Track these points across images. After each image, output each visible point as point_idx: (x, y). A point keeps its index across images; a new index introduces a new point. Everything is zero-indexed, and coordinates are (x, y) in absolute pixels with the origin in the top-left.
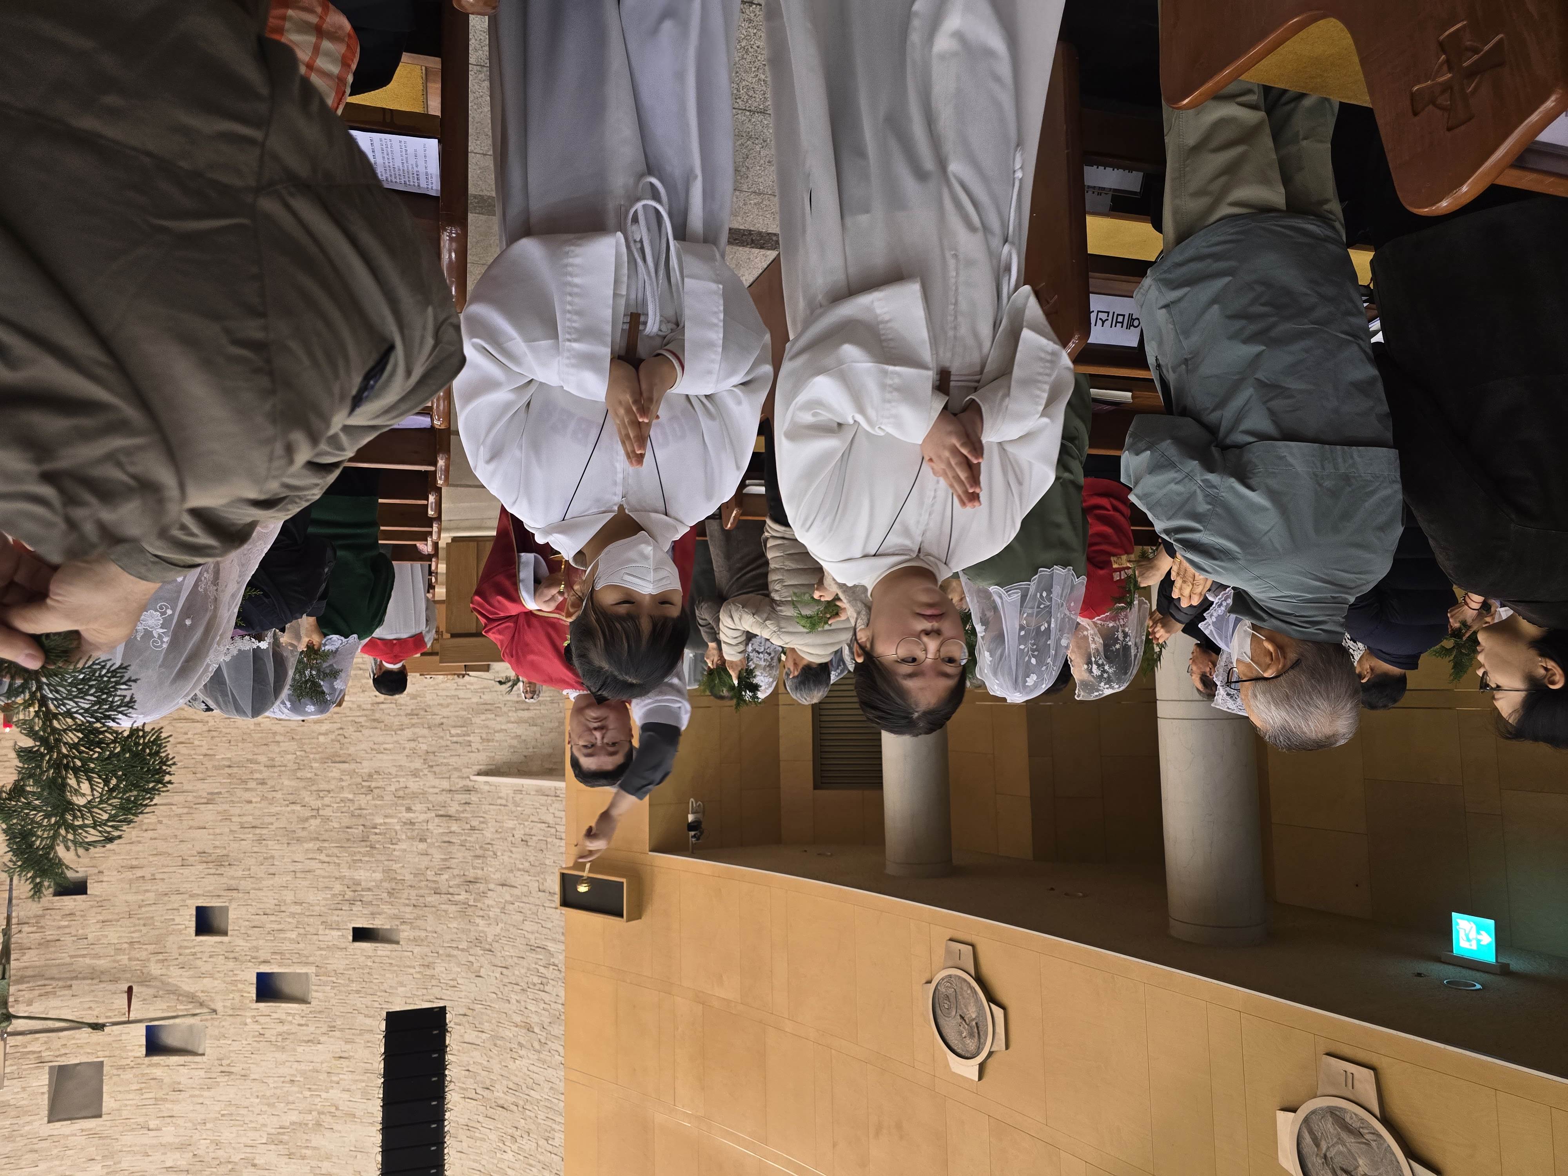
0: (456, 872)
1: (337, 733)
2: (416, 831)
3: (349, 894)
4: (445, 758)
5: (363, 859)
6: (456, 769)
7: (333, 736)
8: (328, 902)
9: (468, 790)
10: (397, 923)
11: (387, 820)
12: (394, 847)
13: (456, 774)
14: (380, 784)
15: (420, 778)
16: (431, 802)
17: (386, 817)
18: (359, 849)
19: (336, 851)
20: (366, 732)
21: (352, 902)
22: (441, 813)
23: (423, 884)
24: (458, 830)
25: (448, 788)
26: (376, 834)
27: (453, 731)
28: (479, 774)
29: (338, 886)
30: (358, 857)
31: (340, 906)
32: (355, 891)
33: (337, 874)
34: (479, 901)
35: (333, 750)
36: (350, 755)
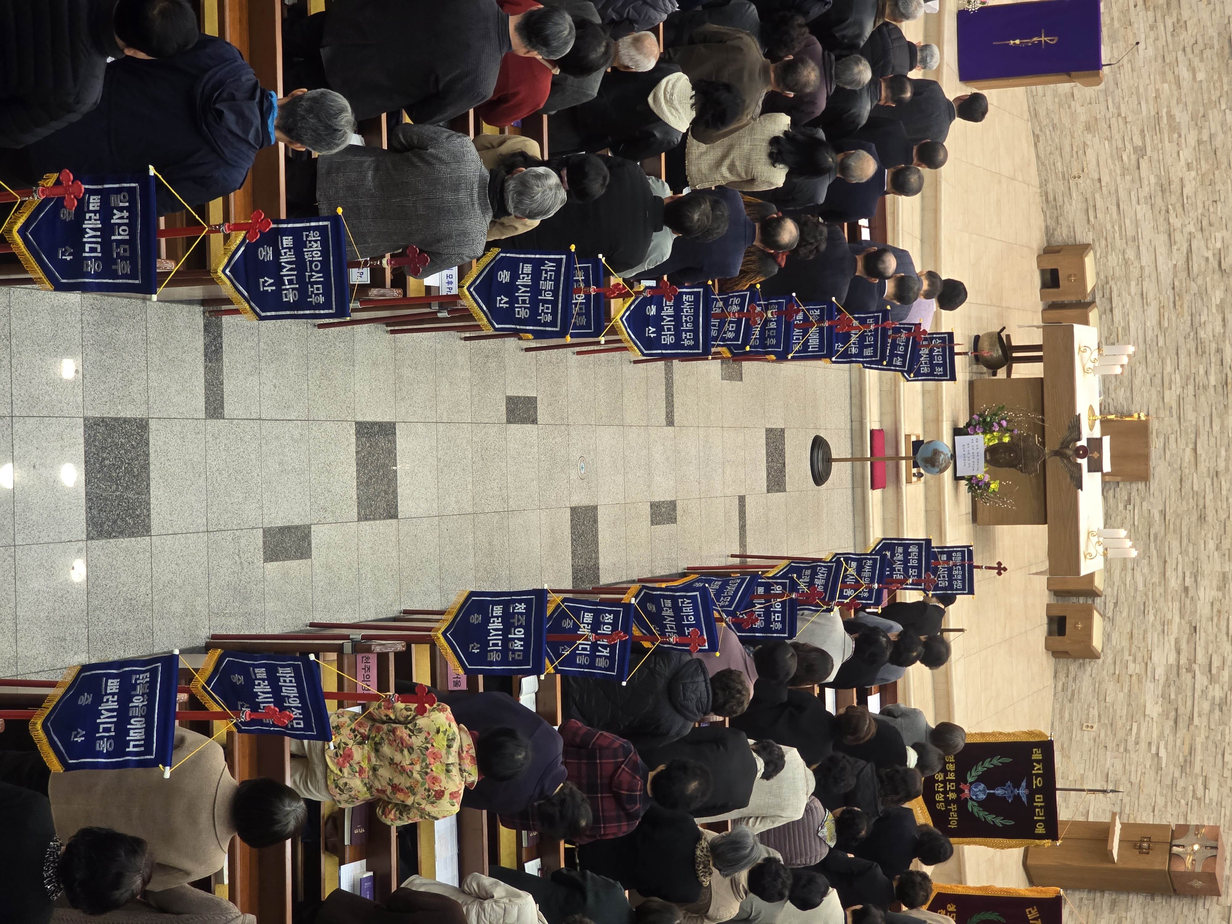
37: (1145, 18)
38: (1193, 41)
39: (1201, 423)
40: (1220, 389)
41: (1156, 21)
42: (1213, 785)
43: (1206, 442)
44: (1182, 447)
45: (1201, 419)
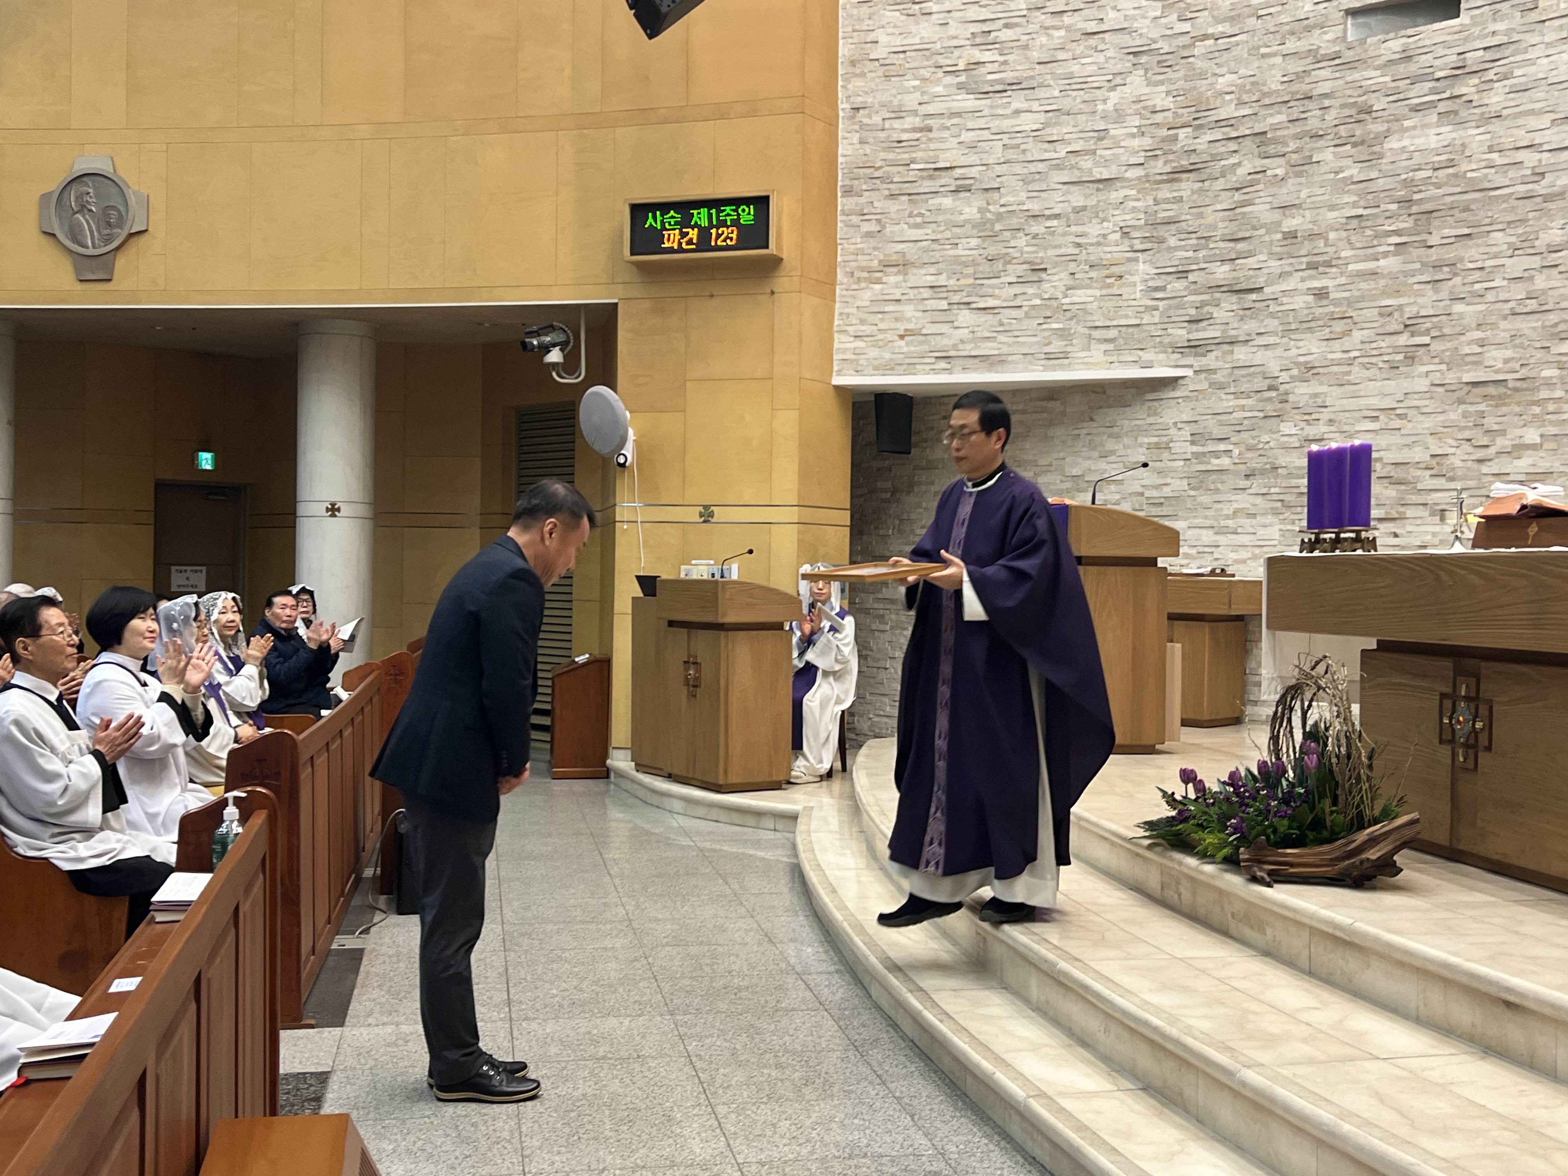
0: (1220, 184)
1: (1492, 451)
2: (1303, 252)
3: (1467, 88)
4: (1243, 408)
5: (1429, 173)
6: (1221, 387)
7: (1502, 443)
8: (1520, 58)
9: (1194, 347)
10: (1349, 55)
11: (1371, 265)
12: (1354, 212)
13: (1219, 377)
14: (1384, 343)
15: (1297, 364)
16: (1272, 315)
17: (1373, 274)
18: (1440, 192)
19: (1500, 180)
20: (1418, 455)
21: (1460, 72)
22: (1254, 296)
23: (1292, 146)
24: (1214, 267)
25: (1237, 349)
26: (1397, 233)
27: (1225, 462)
28: (1175, 380)
29: (1495, 99)
30: (1441, 173)
31: (1489, 56)
32: (1452, 98)
33: (1496, 126)
34: (1164, 140)
35: (1504, 410)
36: (1461, 402)
37: (1418, 522)
38: (1467, 447)
41: (1425, 505)
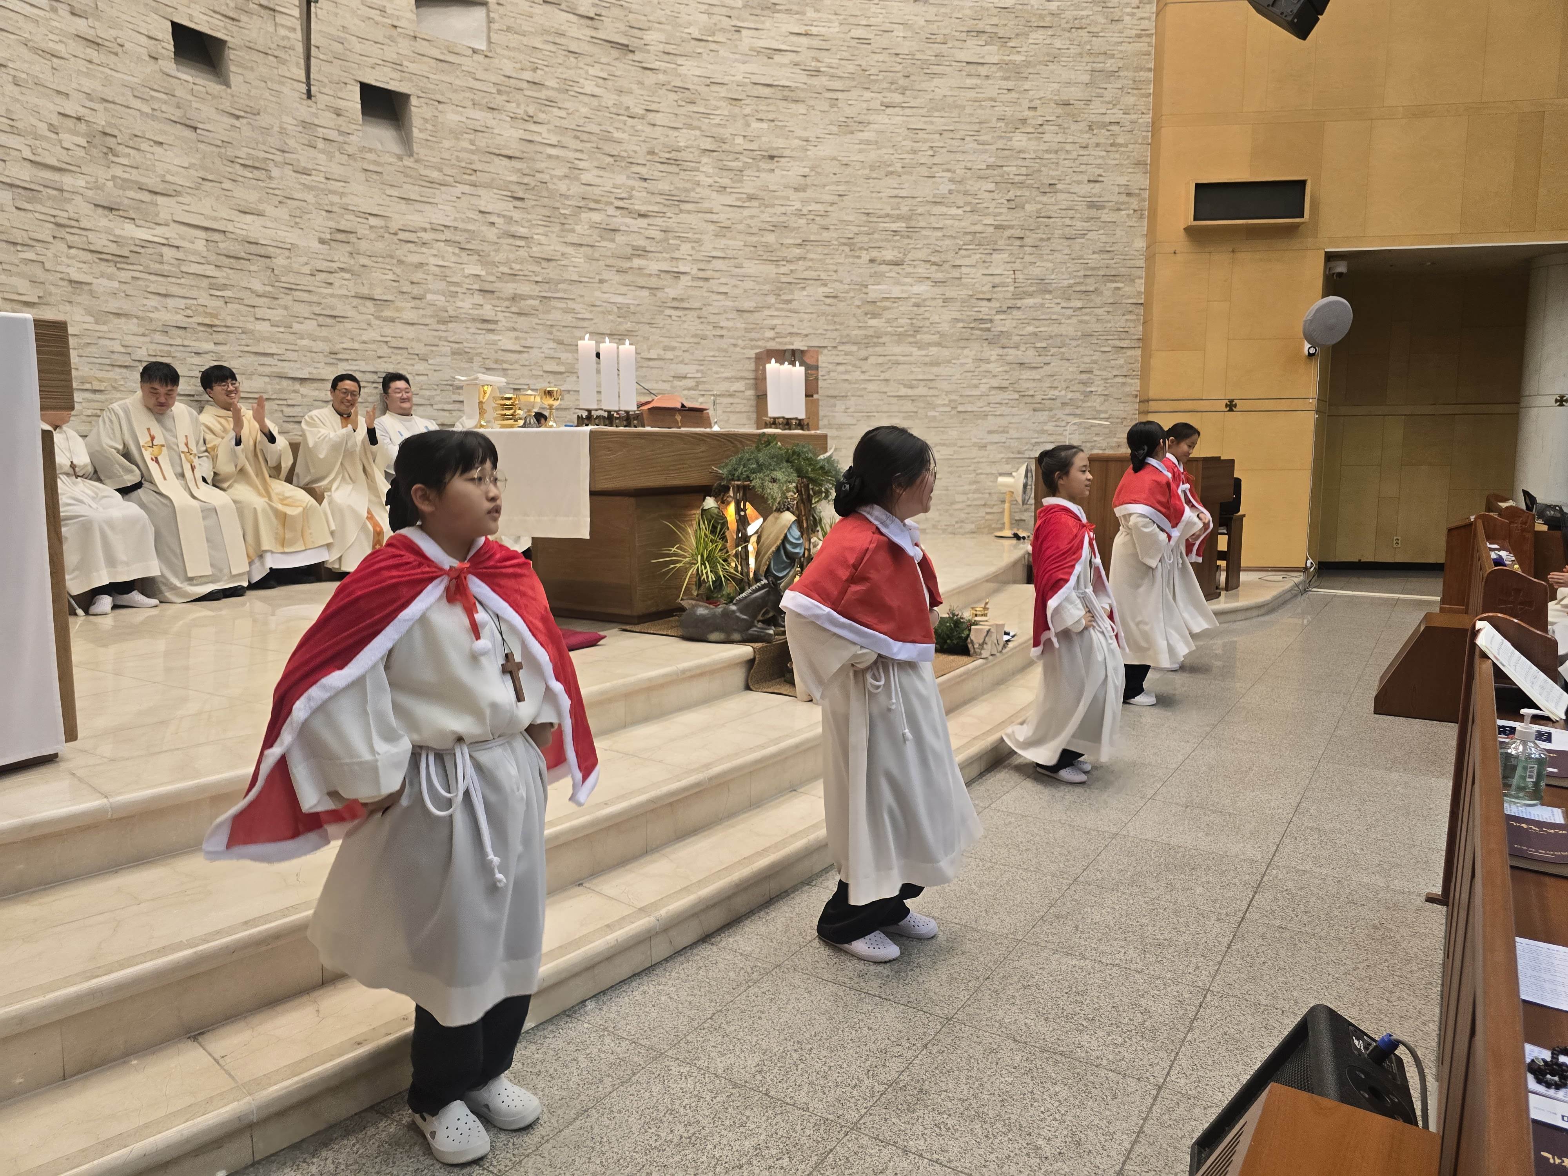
39: (267, 370)
40: (220, 337)
42: (683, 369)
43: (292, 364)
44: (300, 399)
45: (261, 369)
